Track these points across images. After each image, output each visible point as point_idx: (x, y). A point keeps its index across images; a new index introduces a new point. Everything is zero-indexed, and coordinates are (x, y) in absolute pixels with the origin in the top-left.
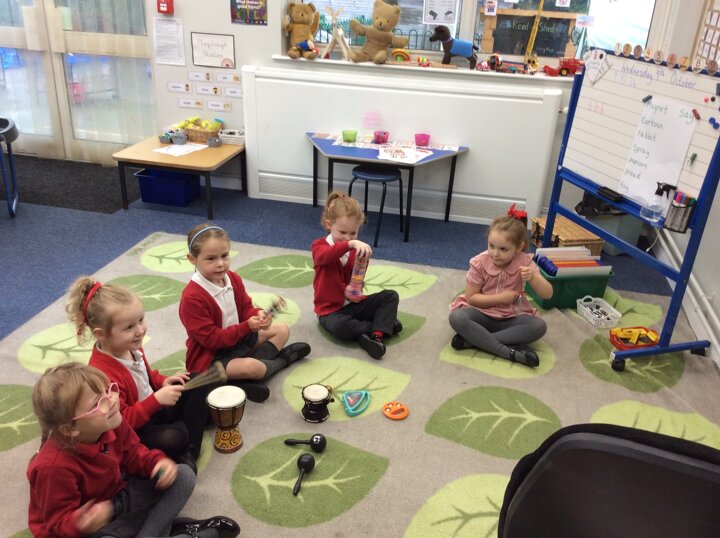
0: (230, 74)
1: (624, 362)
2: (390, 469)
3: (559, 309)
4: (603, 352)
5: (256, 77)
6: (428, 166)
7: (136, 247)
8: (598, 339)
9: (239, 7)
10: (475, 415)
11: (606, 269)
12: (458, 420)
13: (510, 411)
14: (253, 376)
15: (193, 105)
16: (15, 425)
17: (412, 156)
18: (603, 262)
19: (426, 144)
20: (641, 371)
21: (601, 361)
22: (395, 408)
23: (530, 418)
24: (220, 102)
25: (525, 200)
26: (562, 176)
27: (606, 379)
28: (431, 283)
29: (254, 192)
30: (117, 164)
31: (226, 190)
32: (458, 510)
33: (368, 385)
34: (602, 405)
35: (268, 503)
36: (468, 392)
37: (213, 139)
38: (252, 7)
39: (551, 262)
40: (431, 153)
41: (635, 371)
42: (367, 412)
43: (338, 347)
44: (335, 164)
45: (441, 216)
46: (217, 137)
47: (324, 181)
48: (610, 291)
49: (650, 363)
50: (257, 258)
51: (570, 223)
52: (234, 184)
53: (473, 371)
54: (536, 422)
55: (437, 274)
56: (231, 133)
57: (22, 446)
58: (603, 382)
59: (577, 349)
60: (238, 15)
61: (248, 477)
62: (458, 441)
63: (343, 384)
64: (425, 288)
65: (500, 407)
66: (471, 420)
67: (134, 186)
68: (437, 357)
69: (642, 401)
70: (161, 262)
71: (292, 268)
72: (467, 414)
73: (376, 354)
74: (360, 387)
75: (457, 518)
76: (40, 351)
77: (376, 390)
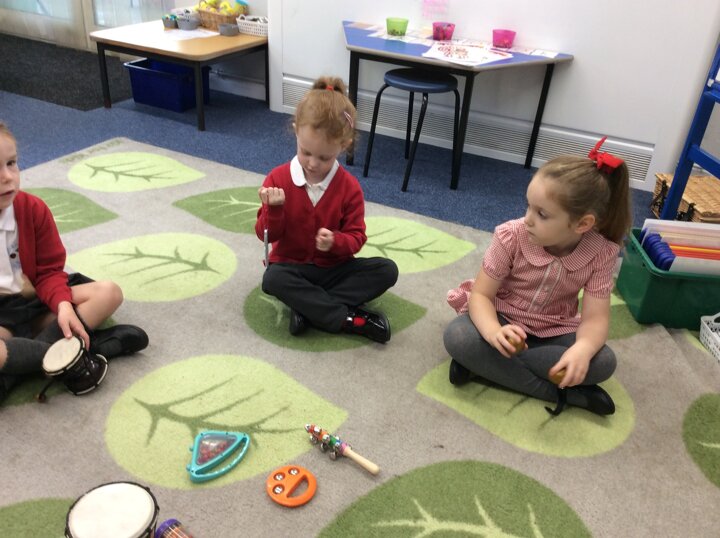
3: (667, 327)
17: (478, 57)
19: (508, 45)
22: (290, 483)
25: (653, 145)
26: (712, 98)
29: (277, 103)
31: (247, 98)
33: (264, 421)
36: (442, 467)
37: (229, 25)
39: (666, 245)
45: (519, 159)
55: (477, 242)
56: (254, 20)
65: (490, 515)
68: (413, 385)
72: (418, 517)
77: (273, 431)
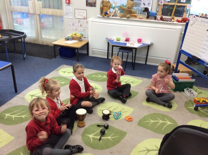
0: (85, 21)
1: (198, 108)
2: (127, 135)
3: (179, 91)
4: (191, 105)
5: (92, 22)
6: (141, 48)
7: (58, 69)
8: (190, 101)
9: (88, 2)
10: (152, 121)
11: (194, 80)
12: (147, 122)
13: (163, 121)
14: (88, 106)
15: (74, 29)
16: (23, 116)
17: (136, 45)
18: (193, 78)
19: (141, 42)
20: (203, 111)
21: (191, 107)
22: (129, 118)
23: (169, 123)
24: (82, 29)
25: (170, 59)
26: (181, 52)
27: (192, 113)
28: (140, 82)
29: (91, 54)
30: (53, 45)
31: (83, 53)
32: (146, 148)
33: (121, 111)
34: (191, 120)
35: (92, 142)
36: (151, 114)
37: (80, 39)
38: (92, 2)
39: (177, 77)
40: (142, 44)
41: (201, 111)
42: (121, 118)
43: (113, 99)
44: (114, 47)
45: (144, 63)
46: (81, 38)
47: (110, 52)
48: (194, 87)
49: (206, 109)
50: (91, 73)
51: (183, 66)
52: (85, 52)
53: (152, 108)
54: (171, 124)
55: (142, 80)
56: (85, 38)
57: (25, 122)
58: (191, 114)
59: (184, 103)
60: (88, 4)
61: (86, 135)
62: (147, 128)
63: (114, 110)
64: (139, 84)
65: (160, 119)
66: (151, 123)
67: (57, 52)
68: (142, 104)
69: (203, 120)
70: (64, 73)
71: (101, 76)
72: (150, 121)
73: (124, 102)
74: (119, 111)
75: (146, 151)
76: (31, 96)
77: (123, 112)
